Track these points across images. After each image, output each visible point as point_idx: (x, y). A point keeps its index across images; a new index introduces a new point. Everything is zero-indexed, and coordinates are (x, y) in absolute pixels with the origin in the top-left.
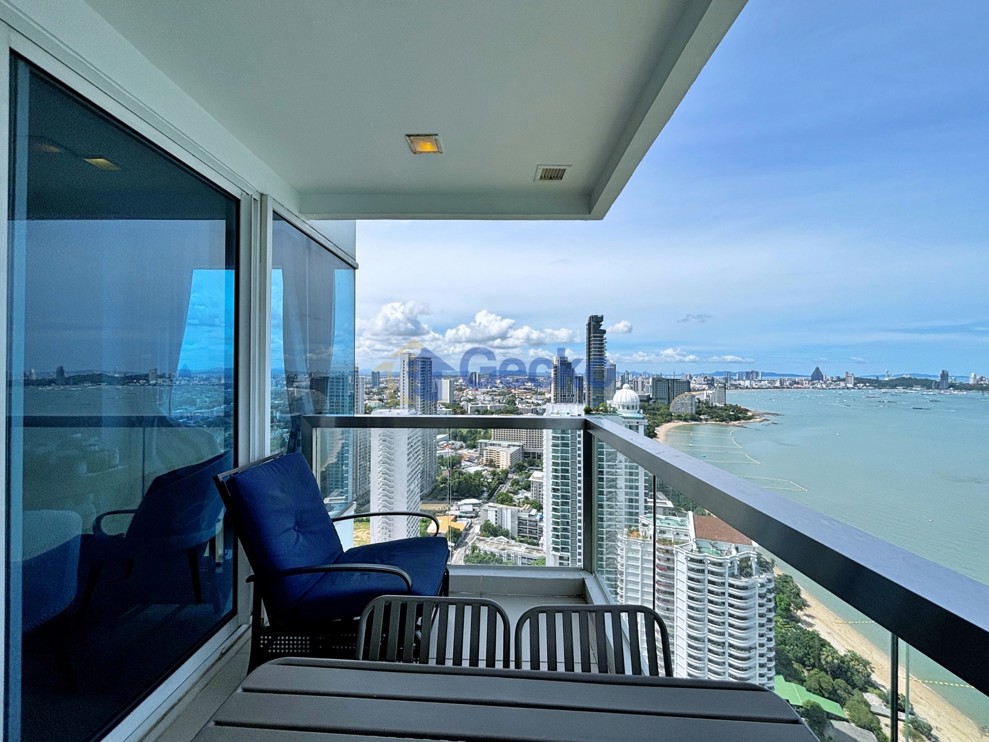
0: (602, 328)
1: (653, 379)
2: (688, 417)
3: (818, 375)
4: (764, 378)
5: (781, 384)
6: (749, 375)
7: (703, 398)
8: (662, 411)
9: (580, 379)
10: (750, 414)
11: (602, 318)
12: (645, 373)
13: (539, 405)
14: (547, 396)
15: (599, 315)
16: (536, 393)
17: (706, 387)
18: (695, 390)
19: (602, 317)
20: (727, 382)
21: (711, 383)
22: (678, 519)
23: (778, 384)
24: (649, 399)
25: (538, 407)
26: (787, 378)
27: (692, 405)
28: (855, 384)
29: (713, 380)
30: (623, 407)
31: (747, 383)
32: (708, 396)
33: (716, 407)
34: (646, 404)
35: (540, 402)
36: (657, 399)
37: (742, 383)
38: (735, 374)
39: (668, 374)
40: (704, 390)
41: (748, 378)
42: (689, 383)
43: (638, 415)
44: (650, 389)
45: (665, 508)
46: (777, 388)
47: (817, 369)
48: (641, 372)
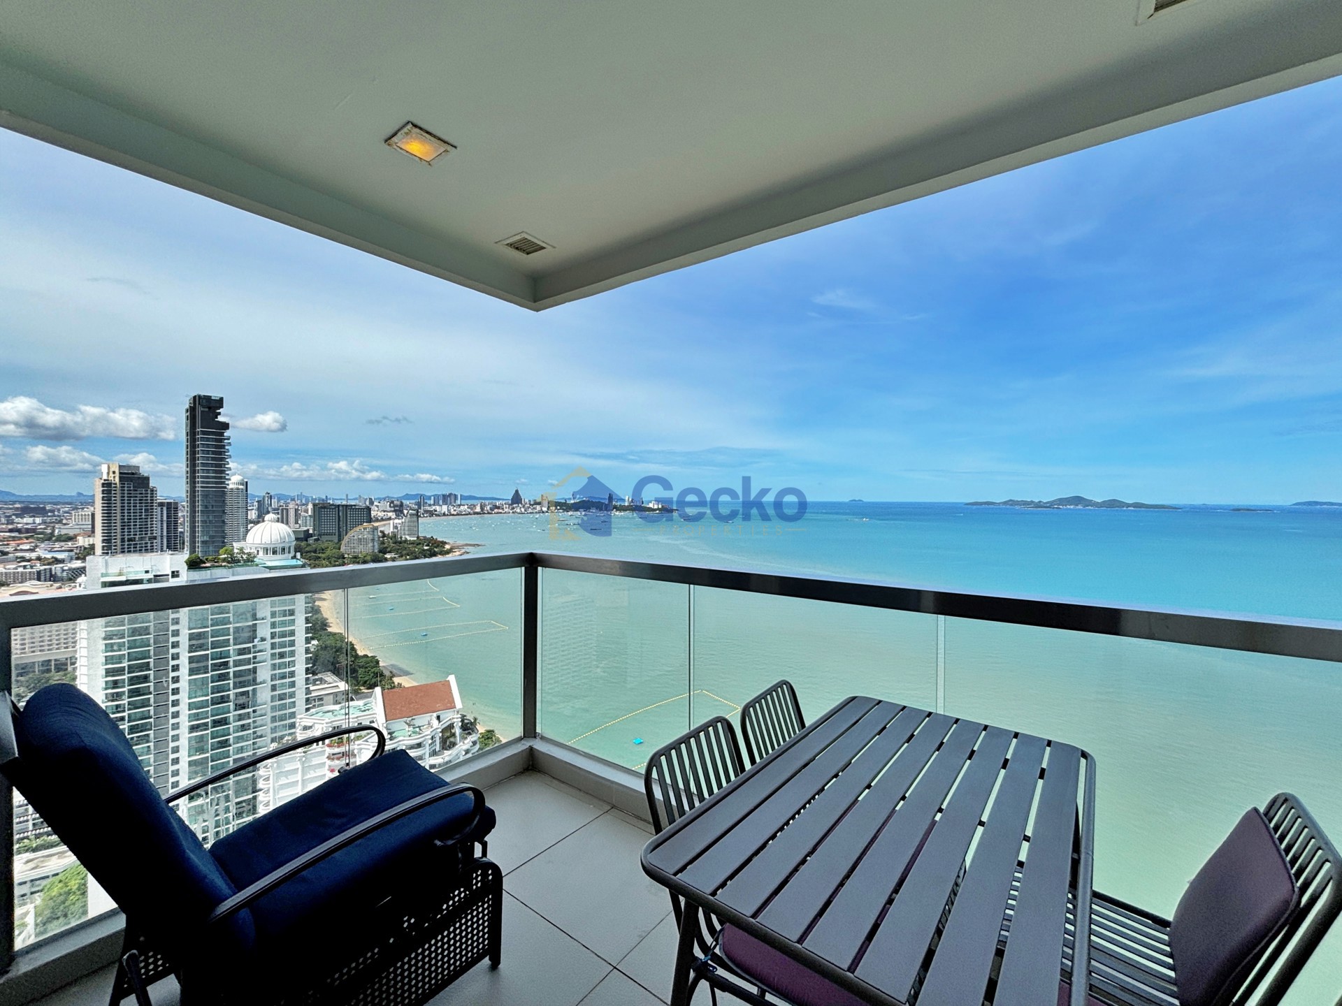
0: (220, 419)
1: (314, 505)
2: (369, 558)
3: (517, 499)
4: (463, 502)
5: (482, 508)
6: (447, 499)
7: (389, 530)
8: (328, 553)
9: (172, 508)
10: (447, 547)
11: (220, 403)
12: (300, 496)
13: (57, 561)
14: (82, 541)
15: (215, 394)
16: (49, 538)
17: (392, 515)
18: (377, 520)
19: (221, 399)
20: (421, 507)
21: (399, 510)
22: (360, 703)
23: (478, 509)
24: (307, 535)
25: (57, 568)
26: (487, 502)
27: (373, 540)
28: (548, 508)
29: (402, 505)
30: (266, 550)
31: (444, 509)
32: (396, 527)
33: (406, 541)
34: (303, 544)
35: (60, 556)
36: (320, 535)
37: (438, 508)
38: (429, 498)
39: (338, 497)
40: (390, 519)
41: (445, 502)
42: (369, 509)
43: (294, 562)
44: (310, 522)
45: (336, 694)
46: (478, 513)
47: (517, 491)
48: (294, 493)
